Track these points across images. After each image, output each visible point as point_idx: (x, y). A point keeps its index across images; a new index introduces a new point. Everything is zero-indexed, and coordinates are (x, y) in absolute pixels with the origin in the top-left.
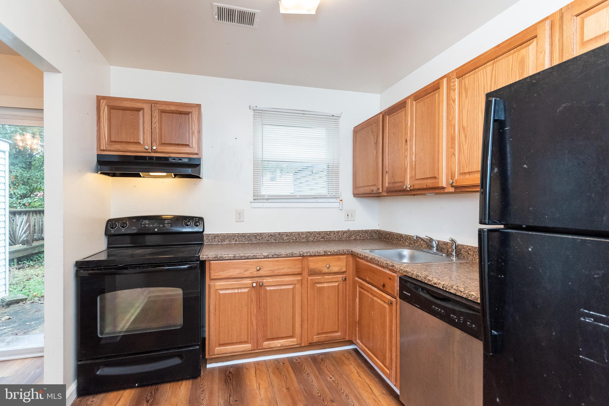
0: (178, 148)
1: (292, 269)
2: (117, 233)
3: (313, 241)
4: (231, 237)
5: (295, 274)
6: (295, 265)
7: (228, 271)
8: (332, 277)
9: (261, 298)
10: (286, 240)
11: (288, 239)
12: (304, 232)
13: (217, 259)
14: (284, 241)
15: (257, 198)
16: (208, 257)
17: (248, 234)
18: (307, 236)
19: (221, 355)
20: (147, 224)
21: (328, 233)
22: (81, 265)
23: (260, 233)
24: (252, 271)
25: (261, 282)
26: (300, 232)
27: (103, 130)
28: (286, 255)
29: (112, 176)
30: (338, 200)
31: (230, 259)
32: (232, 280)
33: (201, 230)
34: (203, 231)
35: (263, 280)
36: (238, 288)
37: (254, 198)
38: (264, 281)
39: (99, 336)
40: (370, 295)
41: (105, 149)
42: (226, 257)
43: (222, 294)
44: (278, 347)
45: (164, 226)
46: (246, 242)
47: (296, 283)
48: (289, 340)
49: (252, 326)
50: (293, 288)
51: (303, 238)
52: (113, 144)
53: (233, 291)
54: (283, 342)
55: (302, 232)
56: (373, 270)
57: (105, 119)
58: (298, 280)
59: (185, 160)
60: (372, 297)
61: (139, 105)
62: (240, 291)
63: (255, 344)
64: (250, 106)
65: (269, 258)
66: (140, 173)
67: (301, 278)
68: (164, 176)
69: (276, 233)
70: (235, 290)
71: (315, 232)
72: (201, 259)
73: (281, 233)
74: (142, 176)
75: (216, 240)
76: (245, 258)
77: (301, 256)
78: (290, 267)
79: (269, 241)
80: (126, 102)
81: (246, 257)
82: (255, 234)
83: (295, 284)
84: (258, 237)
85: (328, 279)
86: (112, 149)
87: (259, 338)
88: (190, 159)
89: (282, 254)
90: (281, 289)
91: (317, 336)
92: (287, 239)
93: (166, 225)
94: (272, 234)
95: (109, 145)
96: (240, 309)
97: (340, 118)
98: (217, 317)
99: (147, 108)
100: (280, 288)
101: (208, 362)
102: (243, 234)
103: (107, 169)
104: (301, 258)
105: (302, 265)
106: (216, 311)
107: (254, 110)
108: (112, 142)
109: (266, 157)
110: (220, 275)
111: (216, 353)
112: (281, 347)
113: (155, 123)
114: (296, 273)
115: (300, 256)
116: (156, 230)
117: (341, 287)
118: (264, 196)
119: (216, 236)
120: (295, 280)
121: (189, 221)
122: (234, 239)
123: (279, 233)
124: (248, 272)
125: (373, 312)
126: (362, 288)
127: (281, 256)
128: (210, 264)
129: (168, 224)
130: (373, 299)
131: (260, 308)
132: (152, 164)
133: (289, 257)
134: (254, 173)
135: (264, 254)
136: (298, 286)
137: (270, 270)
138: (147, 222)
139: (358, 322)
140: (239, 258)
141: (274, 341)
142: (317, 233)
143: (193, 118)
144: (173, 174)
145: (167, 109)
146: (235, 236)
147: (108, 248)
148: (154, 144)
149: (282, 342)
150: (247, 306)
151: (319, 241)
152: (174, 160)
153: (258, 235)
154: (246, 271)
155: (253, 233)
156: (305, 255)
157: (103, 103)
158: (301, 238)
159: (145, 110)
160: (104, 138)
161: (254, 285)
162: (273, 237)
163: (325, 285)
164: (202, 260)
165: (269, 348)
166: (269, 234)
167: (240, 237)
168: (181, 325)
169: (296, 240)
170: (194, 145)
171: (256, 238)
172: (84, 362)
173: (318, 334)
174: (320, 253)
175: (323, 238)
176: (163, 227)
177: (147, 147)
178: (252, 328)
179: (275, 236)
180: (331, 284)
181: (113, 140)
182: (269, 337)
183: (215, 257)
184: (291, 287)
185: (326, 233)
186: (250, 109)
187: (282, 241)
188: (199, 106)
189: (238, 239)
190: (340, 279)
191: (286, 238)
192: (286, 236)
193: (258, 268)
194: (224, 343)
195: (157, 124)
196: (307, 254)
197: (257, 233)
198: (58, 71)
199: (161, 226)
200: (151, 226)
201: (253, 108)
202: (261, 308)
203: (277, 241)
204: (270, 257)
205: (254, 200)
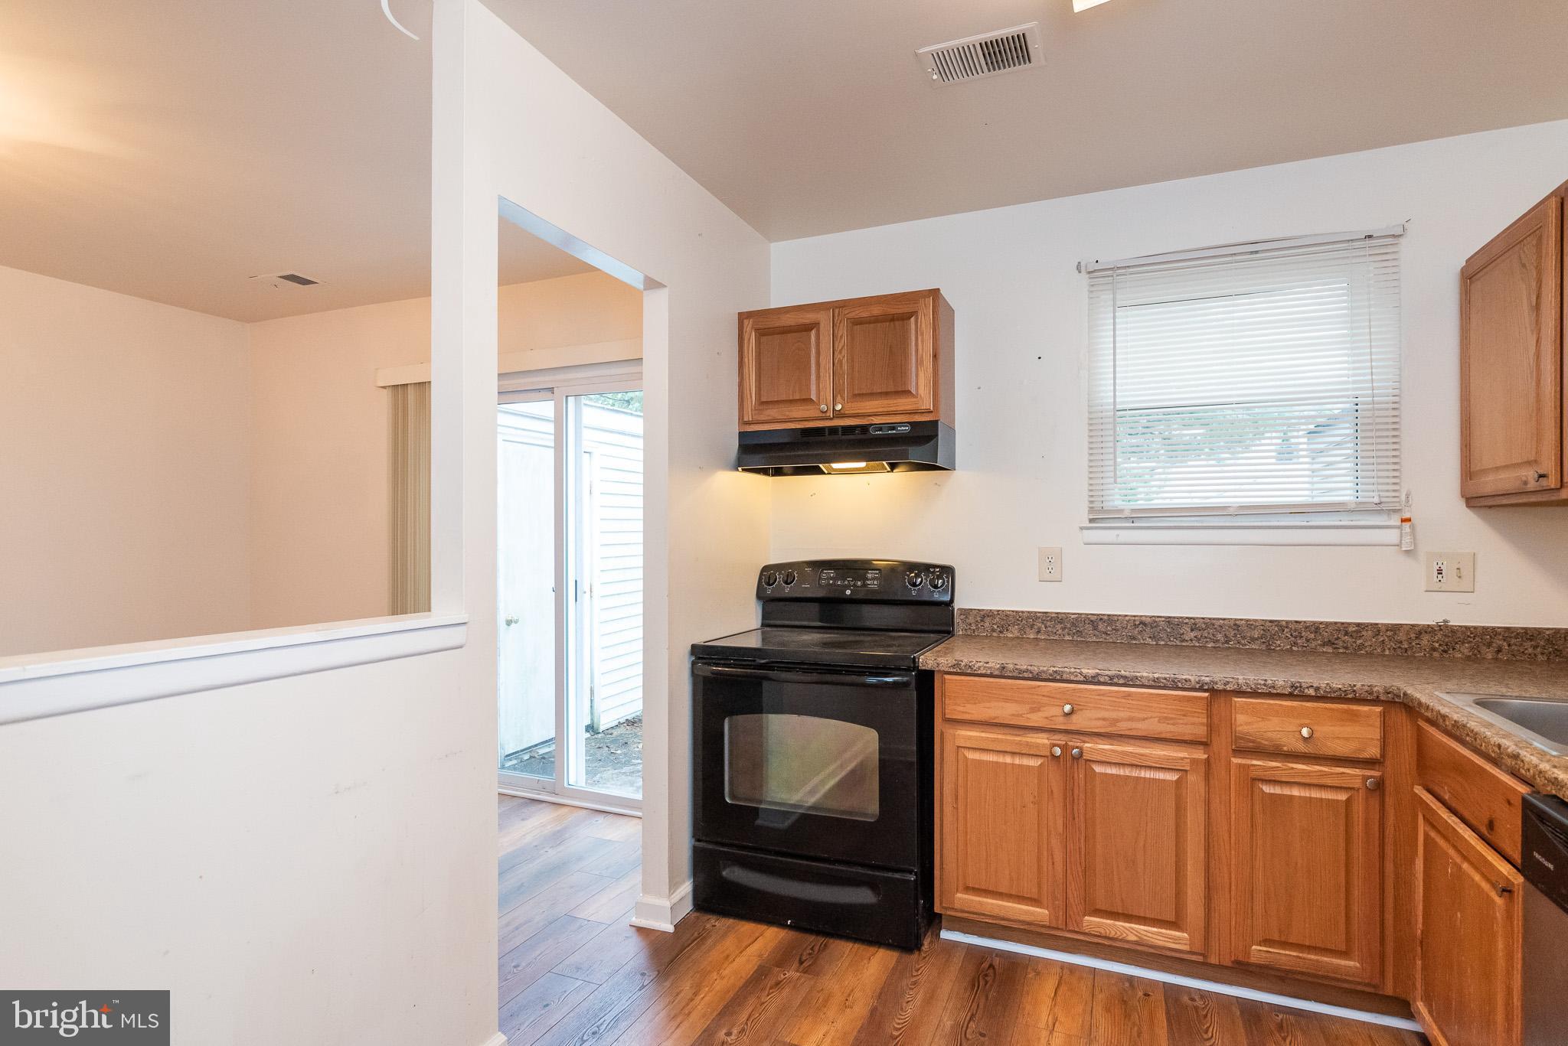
0: (886, 402)
1: (1173, 724)
2: (778, 595)
3: (1290, 651)
4: (1024, 622)
5: (1185, 742)
6: (1184, 715)
7: (988, 705)
8: (1321, 771)
9: (1076, 792)
10: (1191, 640)
11: (1199, 640)
12: (1256, 621)
13: (959, 671)
14: (1184, 644)
15: (1099, 517)
16: (938, 664)
17: (1073, 616)
18: (1268, 634)
19: (972, 915)
20: (831, 578)
21: (1351, 629)
22: (702, 654)
23: (1109, 615)
24: (1052, 713)
25: (1077, 747)
26: (1241, 620)
27: (748, 381)
28: (1154, 681)
29: (773, 475)
30: (1395, 520)
31: (991, 676)
32: (996, 729)
33: (947, 598)
34: (952, 601)
35: (1084, 742)
36: (1013, 753)
37: (1091, 517)
38: (1087, 745)
39: (728, 800)
40: (1451, 852)
41: (750, 419)
42: (982, 669)
43: (973, 760)
44: (1128, 942)
45: (864, 585)
46: (1067, 638)
47: (1188, 768)
48: (1163, 931)
49: (1050, 863)
50: (1178, 782)
51: (1253, 639)
52: (765, 407)
53: (1000, 759)
54: (1145, 933)
55: (1247, 620)
56: (1461, 768)
57: (750, 358)
58: (1194, 761)
59: (903, 428)
60: (1458, 860)
61: (809, 318)
62: (1017, 761)
63: (1061, 913)
64: (1079, 263)
65: (1099, 683)
66: (821, 466)
67: (1206, 756)
68: (862, 469)
69: (1158, 617)
70: (1004, 756)
71: (1296, 622)
72: (921, 667)
73: (1174, 618)
74: (826, 472)
75: (987, 625)
76: (1030, 676)
77: (1206, 691)
78: (1166, 718)
79: (1134, 639)
80: (788, 315)
81: (1035, 673)
82: (1093, 618)
83: (1186, 771)
84: (1101, 626)
85: (1308, 774)
86: (762, 418)
87: (1072, 900)
88: (913, 424)
89: (1142, 677)
90: (1138, 779)
91: (1265, 949)
92: (1195, 637)
93: (869, 582)
94: (1143, 619)
95: (757, 412)
96: (1018, 810)
97: (1401, 240)
98: (960, 814)
99: (824, 319)
100: (1135, 773)
101: (944, 923)
102: (1057, 613)
103: (758, 461)
104: (1206, 694)
105: (1210, 716)
106: (957, 799)
107: (1089, 273)
108: (763, 403)
109: (1125, 399)
110: (966, 713)
111: (957, 906)
112: (1136, 943)
113: (840, 352)
114: (1186, 738)
115: (1201, 689)
116: (848, 592)
117: (1358, 808)
118: (1121, 511)
119: (986, 615)
120: (1182, 759)
121: (917, 576)
122: (1032, 627)
123: (1170, 617)
124: (1040, 714)
125: (1459, 915)
126: (1434, 827)
127: (1138, 683)
128: (943, 682)
129: (873, 579)
130: (1460, 868)
131: (1074, 819)
132: (835, 444)
133: (1165, 687)
134: (1092, 446)
135: (1085, 671)
136: (1195, 780)
137: (1104, 719)
138: (832, 575)
139: (1421, 942)
140: (1015, 674)
141: (1115, 920)
142: (1306, 627)
143: (921, 325)
144: (884, 463)
145: (864, 315)
146: (1037, 618)
147: (763, 625)
148: (839, 398)
149: (1139, 931)
150: (1036, 805)
151: (1314, 652)
152: (881, 429)
153: (1101, 619)
154: (1033, 710)
155: (1088, 615)
156: (1220, 687)
157: (748, 324)
158: (1244, 638)
159: (822, 325)
160: (749, 397)
161: (1058, 751)
162: (1148, 629)
163: (1296, 792)
164: (924, 668)
165: (1099, 936)
166: (1134, 621)
167: (1049, 623)
168: (873, 815)
169: (1227, 642)
170: (921, 391)
171: (1095, 628)
172: (705, 844)
173: (1267, 942)
174: (1274, 687)
175: (1330, 643)
176: (861, 586)
177: (823, 407)
178: (1050, 868)
179: (1155, 627)
180: (1316, 794)
181: (764, 399)
182: (1101, 905)
183: (953, 666)
184: (1172, 777)
185: (1343, 628)
186: (1080, 272)
187: (1179, 644)
188: (935, 293)
189: (1043, 626)
190: (1357, 783)
191: (1192, 634)
192: (1192, 630)
193: (1067, 708)
194: (977, 886)
195: (844, 352)
196: (1225, 684)
197: (1098, 615)
198: (661, 284)
199: (859, 583)
200: (839, 583)
201: (1086, 266)
202: (1077, 819)
203: (1162, 643)
204: (1102, 680)
205: (1091, 521)
